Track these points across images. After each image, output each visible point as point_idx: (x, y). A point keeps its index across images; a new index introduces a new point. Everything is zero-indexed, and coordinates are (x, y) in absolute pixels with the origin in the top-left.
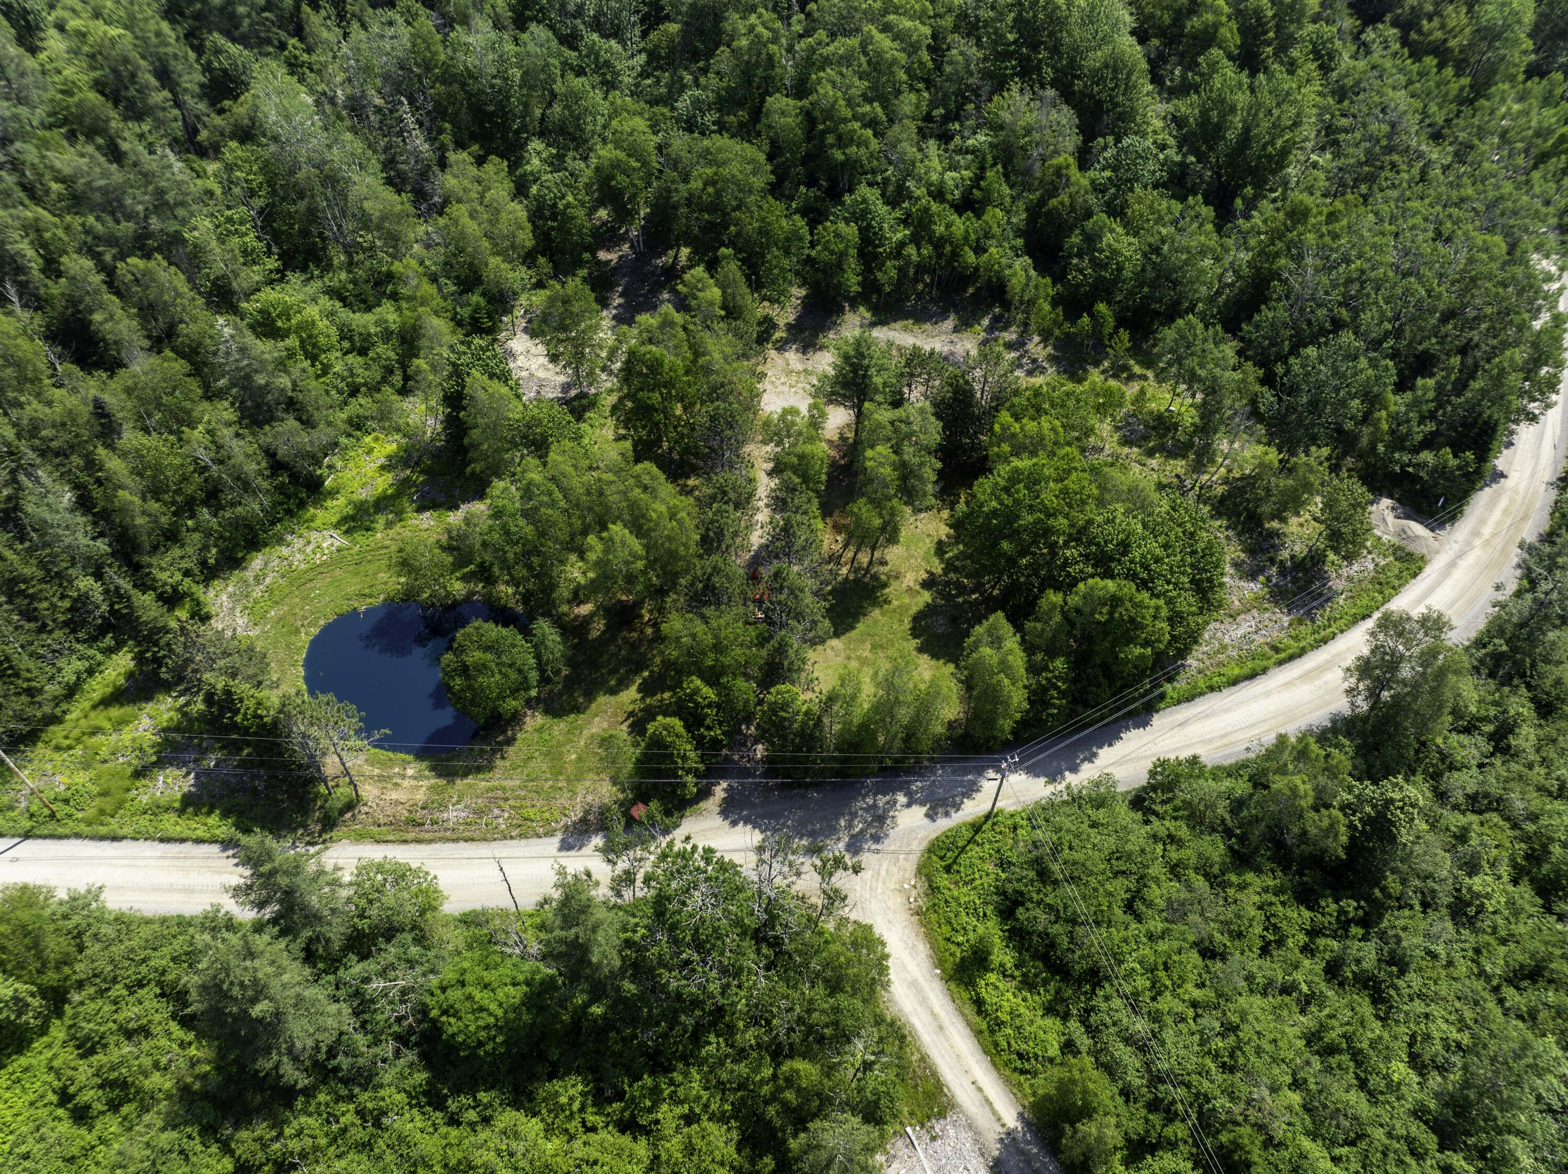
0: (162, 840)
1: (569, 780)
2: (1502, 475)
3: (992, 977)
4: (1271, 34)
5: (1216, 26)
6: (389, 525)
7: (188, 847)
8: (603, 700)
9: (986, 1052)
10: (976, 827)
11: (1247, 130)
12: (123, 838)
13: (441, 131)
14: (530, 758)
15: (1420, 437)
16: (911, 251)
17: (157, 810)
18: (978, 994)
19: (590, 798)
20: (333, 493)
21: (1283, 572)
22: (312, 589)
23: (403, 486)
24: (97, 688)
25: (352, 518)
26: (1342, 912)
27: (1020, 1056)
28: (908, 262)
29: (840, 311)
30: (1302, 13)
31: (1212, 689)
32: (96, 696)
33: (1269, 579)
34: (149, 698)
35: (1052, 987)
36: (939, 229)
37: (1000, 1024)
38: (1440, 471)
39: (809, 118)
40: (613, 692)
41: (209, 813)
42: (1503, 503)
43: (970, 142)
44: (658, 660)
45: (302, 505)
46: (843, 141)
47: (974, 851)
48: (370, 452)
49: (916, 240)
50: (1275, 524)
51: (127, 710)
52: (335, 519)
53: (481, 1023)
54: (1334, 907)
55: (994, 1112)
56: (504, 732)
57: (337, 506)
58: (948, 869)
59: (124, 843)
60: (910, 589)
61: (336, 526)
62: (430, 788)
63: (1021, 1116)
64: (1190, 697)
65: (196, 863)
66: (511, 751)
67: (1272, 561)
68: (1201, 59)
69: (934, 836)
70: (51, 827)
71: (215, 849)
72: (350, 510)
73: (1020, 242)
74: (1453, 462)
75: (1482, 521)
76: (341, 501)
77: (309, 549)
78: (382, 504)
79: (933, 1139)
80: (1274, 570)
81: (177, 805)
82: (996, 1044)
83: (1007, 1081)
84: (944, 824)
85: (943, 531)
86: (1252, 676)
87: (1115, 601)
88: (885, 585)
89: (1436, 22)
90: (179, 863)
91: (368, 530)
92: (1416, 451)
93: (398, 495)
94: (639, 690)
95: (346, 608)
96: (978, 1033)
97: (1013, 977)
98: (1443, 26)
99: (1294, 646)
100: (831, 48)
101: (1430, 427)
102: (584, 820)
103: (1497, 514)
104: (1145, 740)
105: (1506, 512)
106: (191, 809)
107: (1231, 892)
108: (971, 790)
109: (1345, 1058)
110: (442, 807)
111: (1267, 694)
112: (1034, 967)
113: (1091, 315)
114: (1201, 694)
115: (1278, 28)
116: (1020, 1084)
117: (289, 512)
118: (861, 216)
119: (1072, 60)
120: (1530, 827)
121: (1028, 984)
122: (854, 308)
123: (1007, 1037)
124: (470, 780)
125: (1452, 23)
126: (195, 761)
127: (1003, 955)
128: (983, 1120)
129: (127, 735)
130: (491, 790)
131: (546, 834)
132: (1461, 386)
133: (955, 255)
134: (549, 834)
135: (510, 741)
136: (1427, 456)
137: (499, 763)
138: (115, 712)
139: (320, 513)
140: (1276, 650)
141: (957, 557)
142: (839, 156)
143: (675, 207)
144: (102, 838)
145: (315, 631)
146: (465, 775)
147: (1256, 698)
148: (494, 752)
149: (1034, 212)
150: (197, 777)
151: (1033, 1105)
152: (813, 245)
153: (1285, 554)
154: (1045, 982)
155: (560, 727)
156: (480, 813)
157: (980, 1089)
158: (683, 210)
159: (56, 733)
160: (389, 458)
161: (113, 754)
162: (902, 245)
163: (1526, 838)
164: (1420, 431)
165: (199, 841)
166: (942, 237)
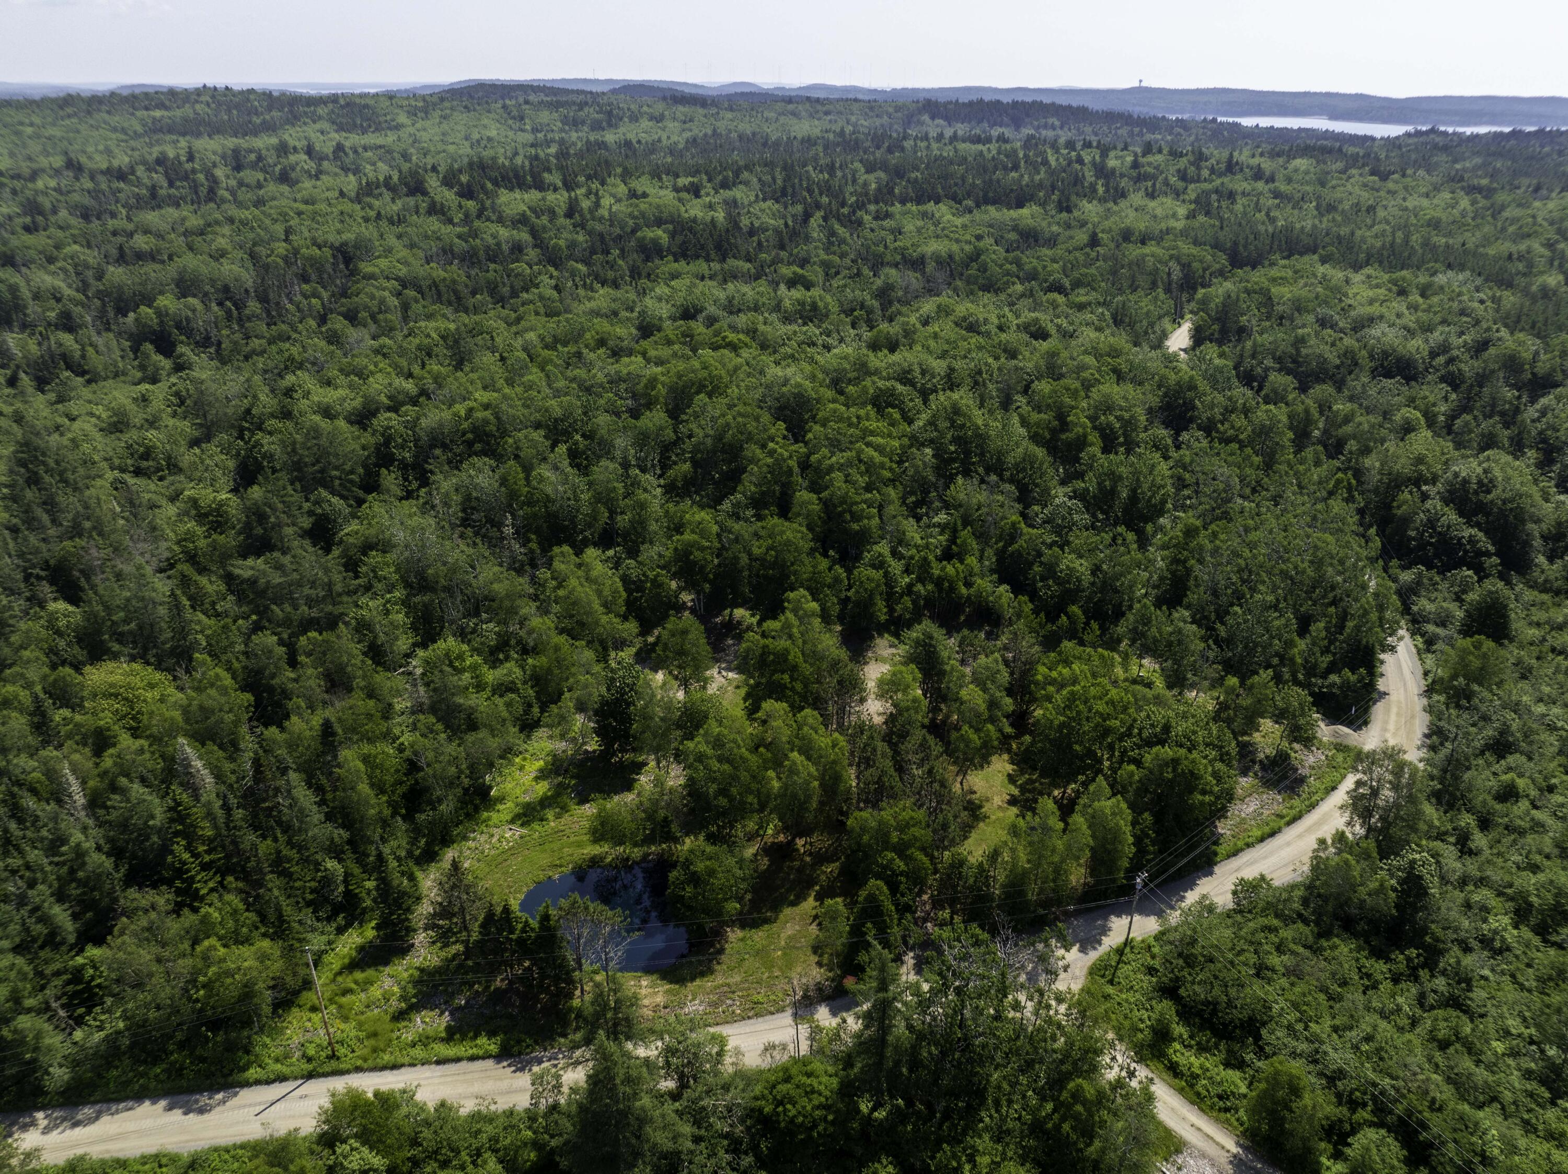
0: (438, 1063)
1: (781, 969)
2: (1386, 694)
3: (1177, 1046)
4: (1121, 439)
5: (1085, 436)
6: (558, 816)
7: (464, 1064)
8: (788, 911)
9: (1193, 1103)
10: (1120, 951)
11: (1134, 491)
12: (402, 1066)
13: (529, 540)
14: (743, 960)
15: (1324, 665)
16: (919, 587)
17: (425, 1041)
18: (1170, 1061)
19: (804, 980)
20: (501, 799)
21: (1264, 768)
22: (510, 866)
23: (559, 790)
24: (334, 961)
25: (525, 815)
26: (1409, 959)
27: (1220, 1097)
28: (919, 596)
29: (872, 638)
30: (1137, 427)
31: (1248, 845)
32: (336, 966)
33: (1256, 774)
34: (386, 963)
35: (1222, 1046)
36: (936, 572)
37: (1196, 1077)
38: (1346, 686)
39: (827, 505)
40: (794, 904)
41: (475, 1037)
42: (1394, 710)
43: (936, 520)
44: (823, 877)
45: (477, 809)
46: (856, 518)
47: (1124, 970)
48: (522, 768)
49: (920, 580)
50: (1246, 738)
51: (370, 973)
52: (509, 818)
53: (816, 1102)
54: (1401, 957)
55: (1218, 1144)
56: (713, 946)
57: (506, 810)
58: (1111, 982)
59: (403, 1070)
60: (1000, 807)
61: (512, 821)
62: (666, 992)
63: (1238, 1144)
64: (1235, 853)
65: (476, 1075)
66: (723, 958)
67: (1253, 762)
68: (1082, 455)
69: (1090, 963)
70: (334, 1064)
71: (490, 1063)
72: (518, 810)
73: (995, 576)
74: (1353, 678)
75: (1386, 722)
76: (510, 804)
77: (494, 840)
78: (545, 802)
79: (1179, 1169)
80: (1257, 767)
81: (443, 1035)
82: (1198, 1094)
83: (1217, 1120)
84: (1093, 956)
85: (1009, 768)
86: (1272, 834)
87: (1175, 762)
88: (980, 807)
89: (1227, 425)
90: (461, 1078)
91: (542, 820)
92: (1324, 676)
93: (557, 795)
94: (816, 899)
95: (542, 877)
96: (1181, 1091)
97: (1191, 1047)
98: (1233, 427)
99: (1293, 812)
100: (834, 459)
101: (1329, 658)
102: (805, 997)
103: (1393, 717)
104: (1215, 883)
105: (1398, 714)
106: (457, 1036)
107: (1327, 953)
108: (1105, 931)
109: (1458, 1046)
110: (682, 1005)
111: (1288, 844)
112: (1204, 1037)
113: (1066, 614)
114: (1242, 850)
115: (1125, 435)
116: (1227, 1120)
117: (469, 816)
118: (879, 564)
119: (999, 459)
120: (1509, 891)
121: (1202, 1049)
122: (881, 635)
123: (1204, 1086)
124: (698, 982)
125: (1238, 424)
126: (446, 1003)
127: (1179, 1029)
128: (1211, 1150)
129: (375, 992)
130: (716, 988)
131: (778, 1011)
132: (1341, 627)
133: (952, 588)
134: (781, 1010)
135: (721, 951)
136: (1334, 678)
137: (717, 967)
138: (359, 975)
139: (494, 815)
140: (1281, 817)
141: (1026, 783)
142: (855, 527)
143: (741, 571)
144: (383, 1068)
145: (522, 896)
146: (693, 979)
147: (1280, 848)
148: (711, 961)
149: (1001, 555)
150: (451, 1014)
151: (1244, 1133)
152: (850, 587)
153: (1262, 756)
154: (1216, 1046)
155: (758, 936)
156: (714, 1005)
157: (1199, 1129)
158: (746, 573)
159: (308, 997)
160: (541, 770)
161: (368, 1006)
162: (910, 586)
163: (1512, 899)
164: (1325, 661)
165: (473, 1058)
166: (939, 577)
